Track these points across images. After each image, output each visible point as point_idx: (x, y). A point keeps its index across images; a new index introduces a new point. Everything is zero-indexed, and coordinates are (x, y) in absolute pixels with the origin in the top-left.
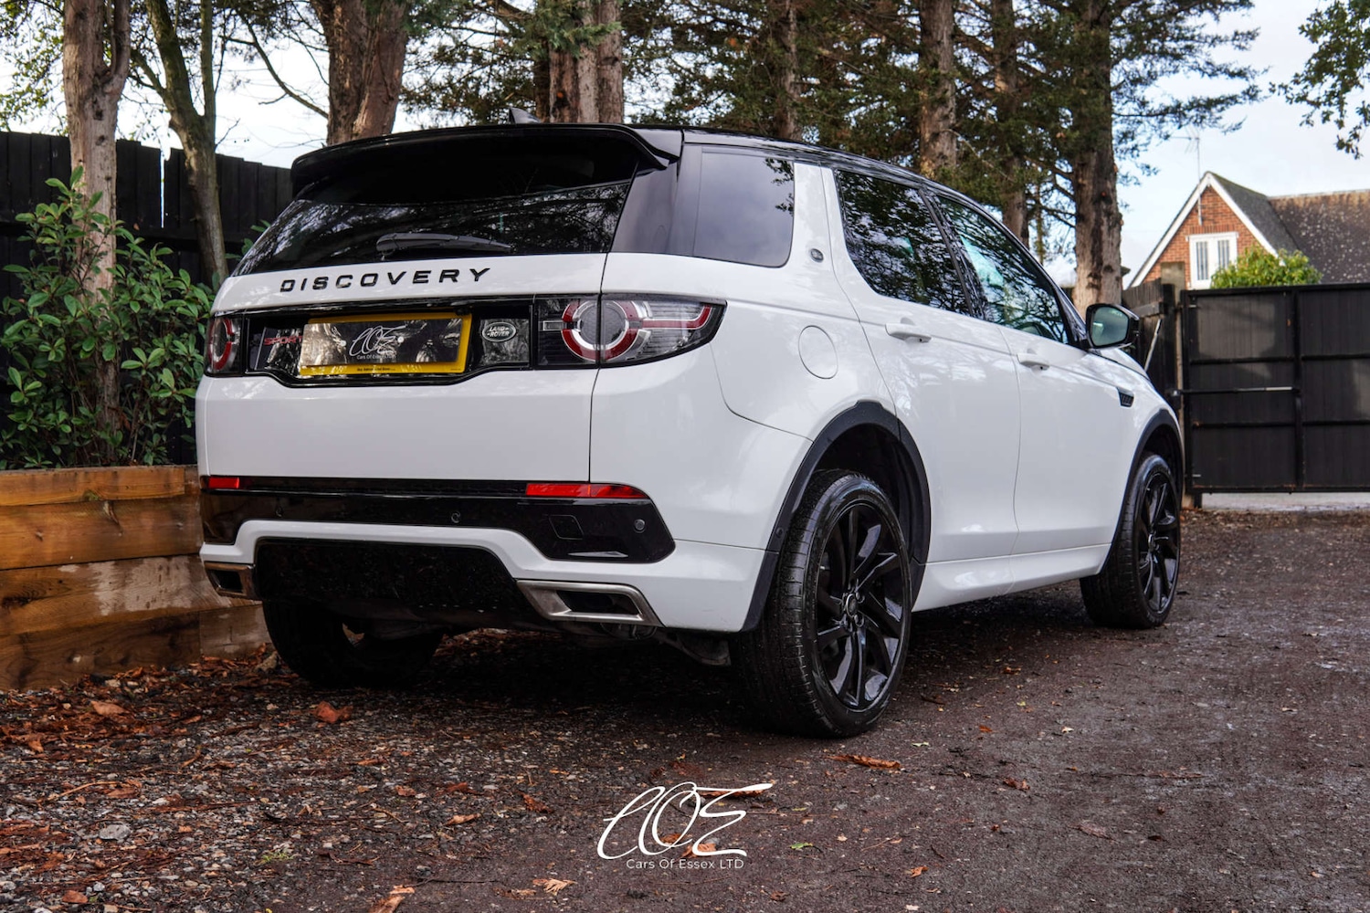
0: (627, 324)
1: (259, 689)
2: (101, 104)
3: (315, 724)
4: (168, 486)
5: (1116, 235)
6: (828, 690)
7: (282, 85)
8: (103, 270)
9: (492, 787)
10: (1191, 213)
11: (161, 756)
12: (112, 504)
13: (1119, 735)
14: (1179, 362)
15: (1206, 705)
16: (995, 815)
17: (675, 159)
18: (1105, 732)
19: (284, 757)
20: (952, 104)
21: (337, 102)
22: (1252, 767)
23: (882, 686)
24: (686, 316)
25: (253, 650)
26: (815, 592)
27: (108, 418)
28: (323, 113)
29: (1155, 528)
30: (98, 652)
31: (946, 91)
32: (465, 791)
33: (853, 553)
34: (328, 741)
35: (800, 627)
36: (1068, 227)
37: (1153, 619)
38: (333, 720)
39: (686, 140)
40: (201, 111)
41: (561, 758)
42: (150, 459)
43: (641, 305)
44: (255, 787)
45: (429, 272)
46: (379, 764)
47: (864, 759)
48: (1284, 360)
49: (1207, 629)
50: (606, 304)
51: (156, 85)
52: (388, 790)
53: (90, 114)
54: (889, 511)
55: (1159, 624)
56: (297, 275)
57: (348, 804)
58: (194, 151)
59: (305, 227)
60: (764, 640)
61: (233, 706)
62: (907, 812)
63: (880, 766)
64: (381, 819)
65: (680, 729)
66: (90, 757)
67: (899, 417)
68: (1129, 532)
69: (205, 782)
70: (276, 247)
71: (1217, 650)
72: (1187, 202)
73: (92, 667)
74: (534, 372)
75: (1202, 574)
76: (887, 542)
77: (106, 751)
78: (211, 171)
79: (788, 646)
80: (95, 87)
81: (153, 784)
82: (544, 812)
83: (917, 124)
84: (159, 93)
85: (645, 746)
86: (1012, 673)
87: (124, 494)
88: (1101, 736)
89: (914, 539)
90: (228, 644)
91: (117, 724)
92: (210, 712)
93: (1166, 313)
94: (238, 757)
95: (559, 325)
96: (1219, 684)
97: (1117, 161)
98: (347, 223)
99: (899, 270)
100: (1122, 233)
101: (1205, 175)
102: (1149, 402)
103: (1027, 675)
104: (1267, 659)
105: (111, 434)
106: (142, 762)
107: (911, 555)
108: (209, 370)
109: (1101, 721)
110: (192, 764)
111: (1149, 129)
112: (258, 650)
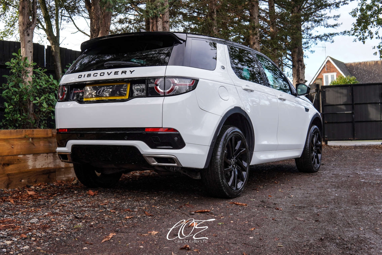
0: (172, 85)
1: (72, 188)
2: (29, 32)
3: (88, 196)
4: (47, 134)
5: (303, 71)
6: (227, 185)
7: (78, 28)
8: (30, 77)
9: (136, 210)
10: (323, 68)
11: (46, 203)
12: (32, 139)
13: (306, 197)
14: (321, 105)
15: (330, 190)
16: (273, 216)
17: (185, 41)
18: (303, 196)
19: (80, 204)
20: (258, 35)
21: (92, 32)
22: (343, 205)
23: (242, 184)
24: (188, 83)
25: (70, 179)
26: (224, 158)
27: (31, 116)
28: (89, 36)
29: (315, 145)
30: (28, 179)
31: (257, 31)
32: (129, 211)
33: (234, 148)
34: (92, 200)
35: (219, 167)
36: (290, 69)
37: (315, 170)
38: (93, 195)
39: (188, 36)
40: (55, 35)
41: (155, 203)
42: (42, 127)
43: (176, 79)
44: (72, 210)
45: (118, 72)
46: (106, 205)
47: (237, 203)
48: (349, 104)
49: (330, 173)
50: (166, 79)
51: (43, 28)
52: (108, 211)
53: (26, 34)
54: (243, 137)
55: (317, 171)
56: (83, 73)
57: (97, 214)
58: (54, 46)
59: (83, 63)
60: (210, 171)
61: (65, 192)
62: (249, 215)
63: (242, 205)
64: (106, 218)
65: (187, 196)
66: (27, 204)
67: (246, 111)
68: (308, 146)
69: (58, 209)
70: (75, 68)
71: (332, 177)
72: (322, 64)
73: (27, 183)
74: (147, 98)
75: (328, 160)
76: (243, 146)
77: (31, 203)
78: (58, 51)
79: (216, 173)
80: (27, 27)
81: (44, 210)
82: (151, 216)
83: (249, 40)
84: (44, 30)
85: (178, 200)
86: (277, 183)
87: (35, 136)
88: (301, 197)
89: (250, 145)
90: (64, 178)
91: (34, 196)
92: (59, 193)
93: (317, 92)
94: (67, 203)
95: (153, 85)
96: (333, 185)
97: (304, 51)
98: (95, 61)
99: (246, 75)
100: (305, 70)
101: (327, 57)
102: (313, 111)
103: (281, 184)
104: (346, 179)
105: (32, 120)
106: (41, 205)
107: (249, 150)
108: (59, 100)
109: (301, 194)
110: (55, 205)
111: (312, 42)
112: (72, 179)
